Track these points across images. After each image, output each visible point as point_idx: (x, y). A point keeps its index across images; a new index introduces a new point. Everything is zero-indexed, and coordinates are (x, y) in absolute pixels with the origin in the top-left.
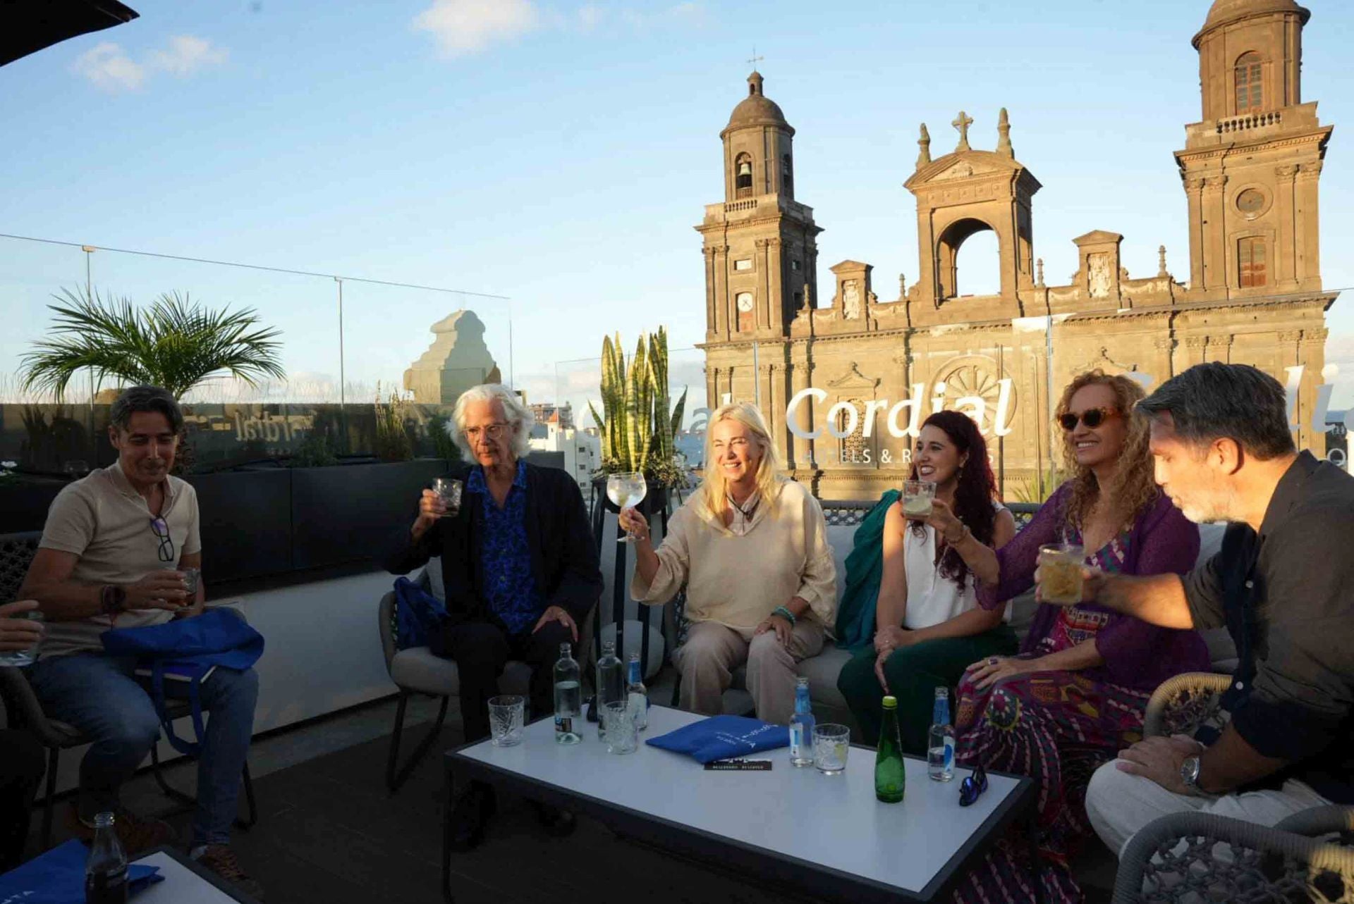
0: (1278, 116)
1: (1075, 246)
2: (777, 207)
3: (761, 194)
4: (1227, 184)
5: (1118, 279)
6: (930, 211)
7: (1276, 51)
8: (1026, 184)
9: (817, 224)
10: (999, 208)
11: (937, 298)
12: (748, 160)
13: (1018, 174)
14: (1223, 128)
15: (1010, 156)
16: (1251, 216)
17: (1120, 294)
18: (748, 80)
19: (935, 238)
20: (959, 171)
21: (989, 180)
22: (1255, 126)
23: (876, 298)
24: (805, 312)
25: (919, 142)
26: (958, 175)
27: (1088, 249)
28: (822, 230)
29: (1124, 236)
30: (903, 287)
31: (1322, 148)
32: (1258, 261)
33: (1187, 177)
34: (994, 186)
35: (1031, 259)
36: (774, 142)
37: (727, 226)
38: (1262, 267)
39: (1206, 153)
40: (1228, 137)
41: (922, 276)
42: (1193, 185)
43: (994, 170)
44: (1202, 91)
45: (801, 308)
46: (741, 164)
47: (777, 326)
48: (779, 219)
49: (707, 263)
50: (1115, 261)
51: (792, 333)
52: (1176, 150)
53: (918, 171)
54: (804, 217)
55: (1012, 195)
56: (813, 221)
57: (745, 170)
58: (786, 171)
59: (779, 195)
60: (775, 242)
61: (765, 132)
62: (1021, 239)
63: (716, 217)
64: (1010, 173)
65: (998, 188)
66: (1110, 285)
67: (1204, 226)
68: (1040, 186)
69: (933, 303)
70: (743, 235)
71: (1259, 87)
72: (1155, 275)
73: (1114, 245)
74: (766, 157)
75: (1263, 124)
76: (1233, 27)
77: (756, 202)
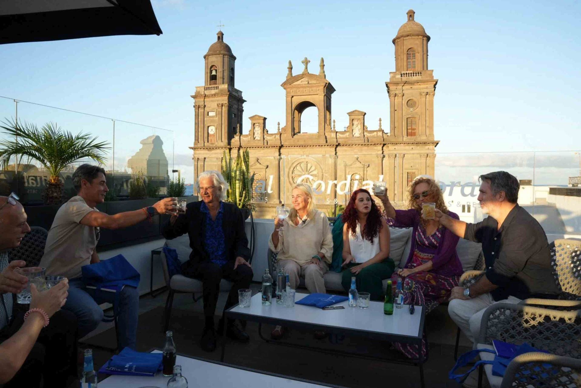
0: (421, 73)
1: (348, 115)
2: (227, 90)
3: (220, 84)
4: (404, 96)
5: (364, 130)
6: (291, 97)
7: (420, 49)
8: (330, 89)
9: (244, 98)
10: (319, 98)
11: (293, 133)
12: (216, 69)
13: (327, 85)
14: (403, 75)
15: (324, 77)
16: (411, 109)
17: (364, 136)
18: (217, 34)
19: (293, 108)
20: (303, 82)
21: (315, 86)
22: (414, 76)
23: (267, 131)
24: (237, 136)
25: (288, 68)
26: (303, 83)
27: (353, 117)
28: (246, 101)
29: (366, 113)
30: (279, 127)
31: (435, 87)
32: (414, 127)
33: (390, 92)
34: (317, 89)
35: (330, 120)
36: (227, 62)
37: (205, 97)
38: (415, 129)
39: (397, 84)
40: (405, 79)
41: (287, 124)
42: (392, 95)
43: (318, 82)
44: (395, 60)
45: (236, 134)
46: (212, 70)
47: (225, 141)
48: (228, 95)
49: (195, 112)
50: (363, 123)
51: (232, 144)
52: (386, 81)
53: (287, 80)
54: (238, 96)
55: (324, 93)
56: (242, 97)
57: (214, 73)
58: (231, 75)
59: (228, 85)
60: (226, 105)
61: (223, 57)
62: (327, 111)
63: (201, 93)
64: (324, 84)
65: (319, 90)
66: (360, 132)
67: (396, 112)
68: (335, 90)
69: (291, 135)
70: (212, 101)
71: (414, 62)
72: (377, 129)
73: (363, 116)
74: (223, 68)
75: (416, 76)
76: (406, 38)
77: (218, 87)
